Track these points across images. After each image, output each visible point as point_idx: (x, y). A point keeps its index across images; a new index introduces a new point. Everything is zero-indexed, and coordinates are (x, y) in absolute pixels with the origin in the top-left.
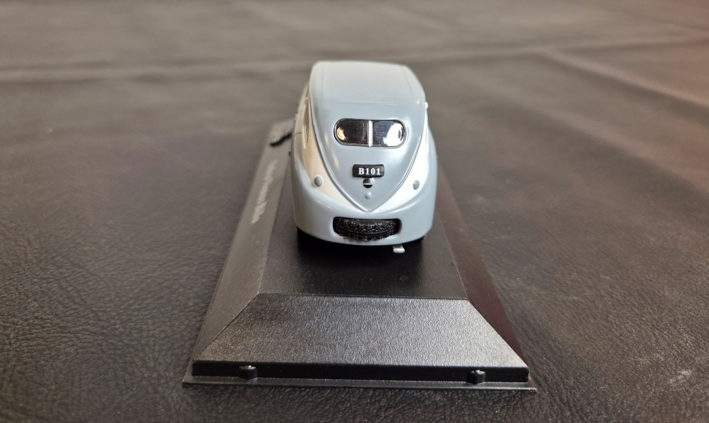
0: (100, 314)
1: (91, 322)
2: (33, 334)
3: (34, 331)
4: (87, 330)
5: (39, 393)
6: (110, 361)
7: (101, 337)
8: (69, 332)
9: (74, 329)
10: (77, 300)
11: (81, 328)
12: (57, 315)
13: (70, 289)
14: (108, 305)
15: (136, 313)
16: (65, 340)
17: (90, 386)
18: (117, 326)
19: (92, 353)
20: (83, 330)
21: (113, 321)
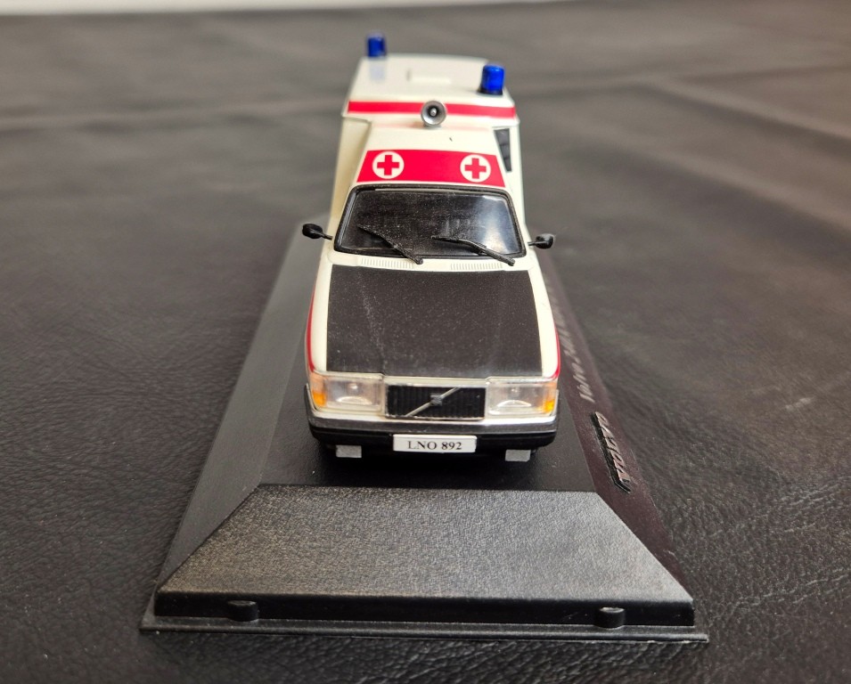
0: (131, 375)
1: (123, 383)
2: (57, 397)
3: (58, 394)
4: (121, 391)
5: (86, 448)
6: (157, 417)
7: (140, 397)
8: (101, 394)
9: (105, 391)
10: (100, 365)
11: (115, 389)
12: (79, 379)
13: (86, 354)
14: (138, 367)
15: (172, 373)
16: (98, 400)
17: (143, 439)
18: (155, 386)
19: (136, 411)
20: (117, 391)
21: (148, 381)
